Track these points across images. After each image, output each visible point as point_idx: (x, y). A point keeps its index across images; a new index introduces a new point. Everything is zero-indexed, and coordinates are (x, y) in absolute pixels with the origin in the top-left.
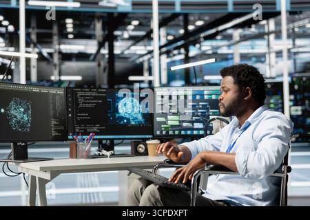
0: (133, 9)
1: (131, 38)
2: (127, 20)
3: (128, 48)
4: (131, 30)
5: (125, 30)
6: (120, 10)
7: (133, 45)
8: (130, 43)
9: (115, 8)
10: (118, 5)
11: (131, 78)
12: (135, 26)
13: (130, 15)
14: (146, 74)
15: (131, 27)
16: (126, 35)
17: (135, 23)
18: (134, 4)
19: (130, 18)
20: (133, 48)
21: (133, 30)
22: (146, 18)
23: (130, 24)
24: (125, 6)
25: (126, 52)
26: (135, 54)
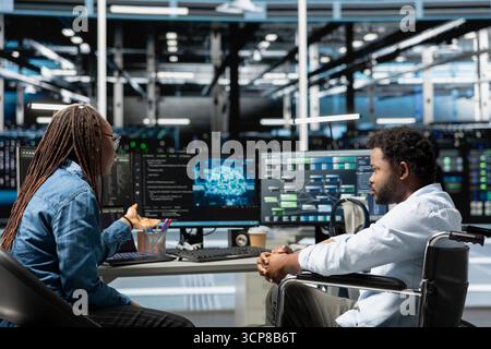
0: (269, 16)
1: (265, 61)
2: (258, 34)
3: (261, 76)
4: (264, 49)
5: (256, 48)
6: (249, 18)
7: (268, 71)
8: (263, 68)
9: (242, 15)
10: (245, 11)
11: (265, 122)
12: (271, 42)
13: (264, 26)
14: (287, 115)
15: (265, 44)
16: (257, 56)
17: (272, 37)
18: (270, 9)
19: (263, 30)
20: (268, 76)
21: (268, 49)
22: (287, 30)
23: (263, 39)
24: (255, 13)
25: (257, 82)
26: (271, 85)
